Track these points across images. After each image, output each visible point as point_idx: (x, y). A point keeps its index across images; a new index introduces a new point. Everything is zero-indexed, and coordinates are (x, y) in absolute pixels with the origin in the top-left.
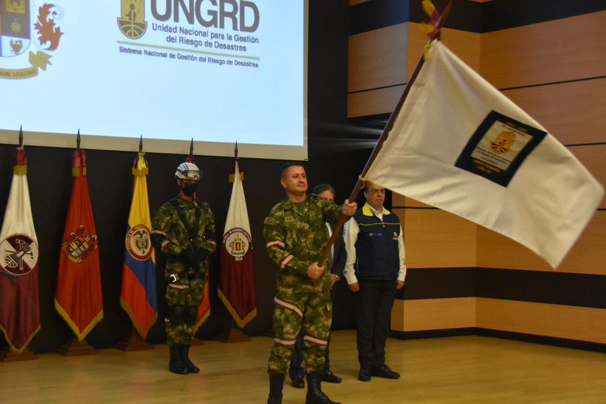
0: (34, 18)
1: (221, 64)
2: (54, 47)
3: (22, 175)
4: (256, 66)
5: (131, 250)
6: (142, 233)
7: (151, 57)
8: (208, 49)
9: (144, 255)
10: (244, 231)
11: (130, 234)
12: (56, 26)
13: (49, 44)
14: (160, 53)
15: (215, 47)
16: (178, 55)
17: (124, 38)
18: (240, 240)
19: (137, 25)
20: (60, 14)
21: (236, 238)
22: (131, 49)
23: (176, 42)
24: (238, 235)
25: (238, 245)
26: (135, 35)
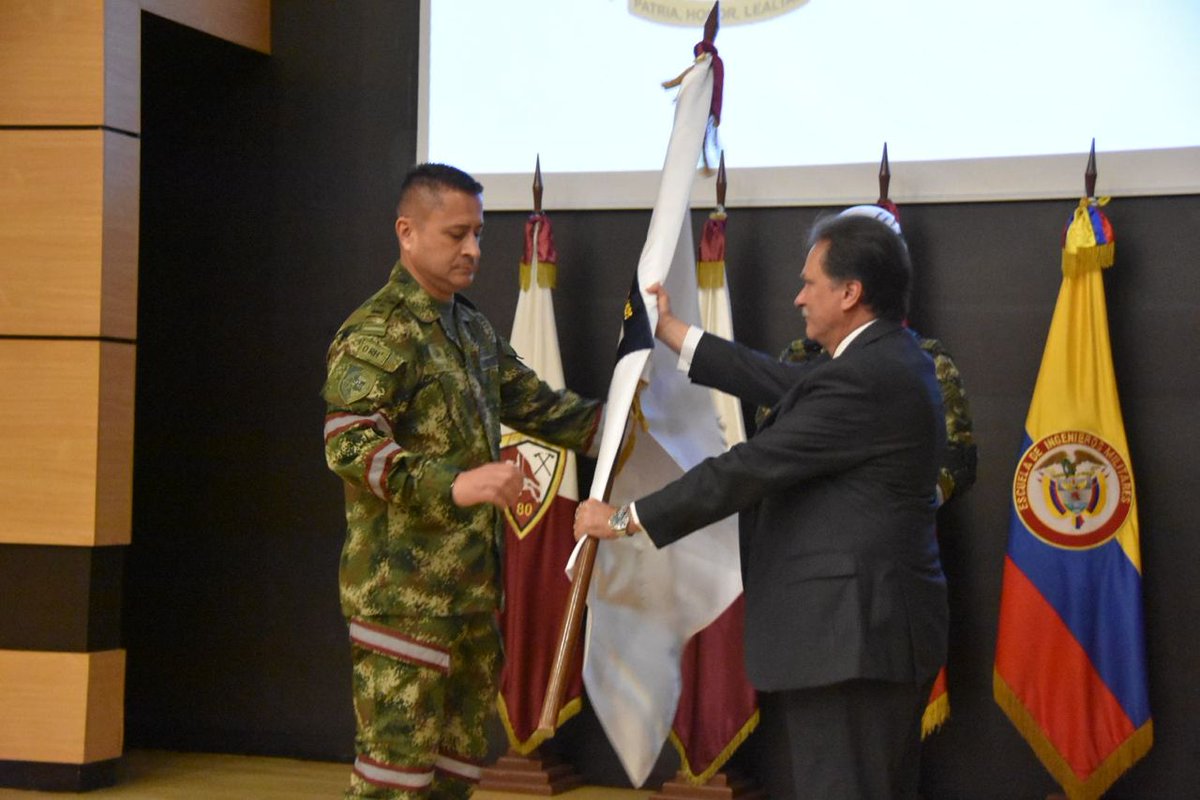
3: (715, 288)
5: (1029, 514)
6: (1072, 459)
9: (1078, 532)
11: (1028, 460)
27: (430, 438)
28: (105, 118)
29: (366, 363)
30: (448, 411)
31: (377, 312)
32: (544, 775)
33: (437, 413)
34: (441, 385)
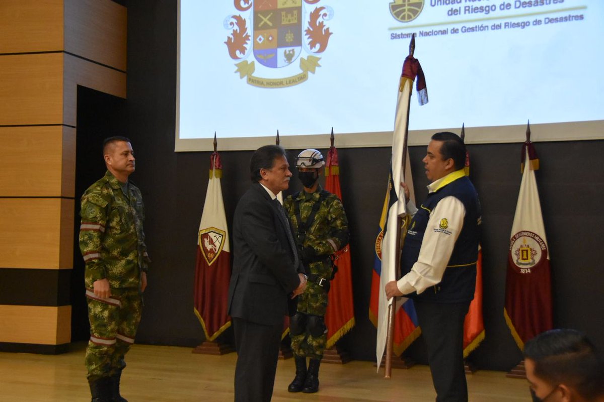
0: (305, 25)
1: (523, 27)
2: (322, 49)
4: (581, 17)
7: (428, 37)
8: (506, 12)
10: (534, 236)
11: (381, 236)
12: (325, 28)
13: (318, 46)
14: (439, 31)
15: (516, 7)
16: (462, 29)
17: (396, 23)
18: (528, 246)
19: (411, 6)
20: (330, 15)
21: (522, 244)
22: (404, 33)
23: (460, 13)
24: (524, 241)
25: (525, 253)
26: (409, 17)
27: (114, 228)
28: (63, 121)
29: (95, 204)
30: (121, 219)
31: (98, 186)
32: (218, 348)
33: (116, 219)
34: (118, 210)
